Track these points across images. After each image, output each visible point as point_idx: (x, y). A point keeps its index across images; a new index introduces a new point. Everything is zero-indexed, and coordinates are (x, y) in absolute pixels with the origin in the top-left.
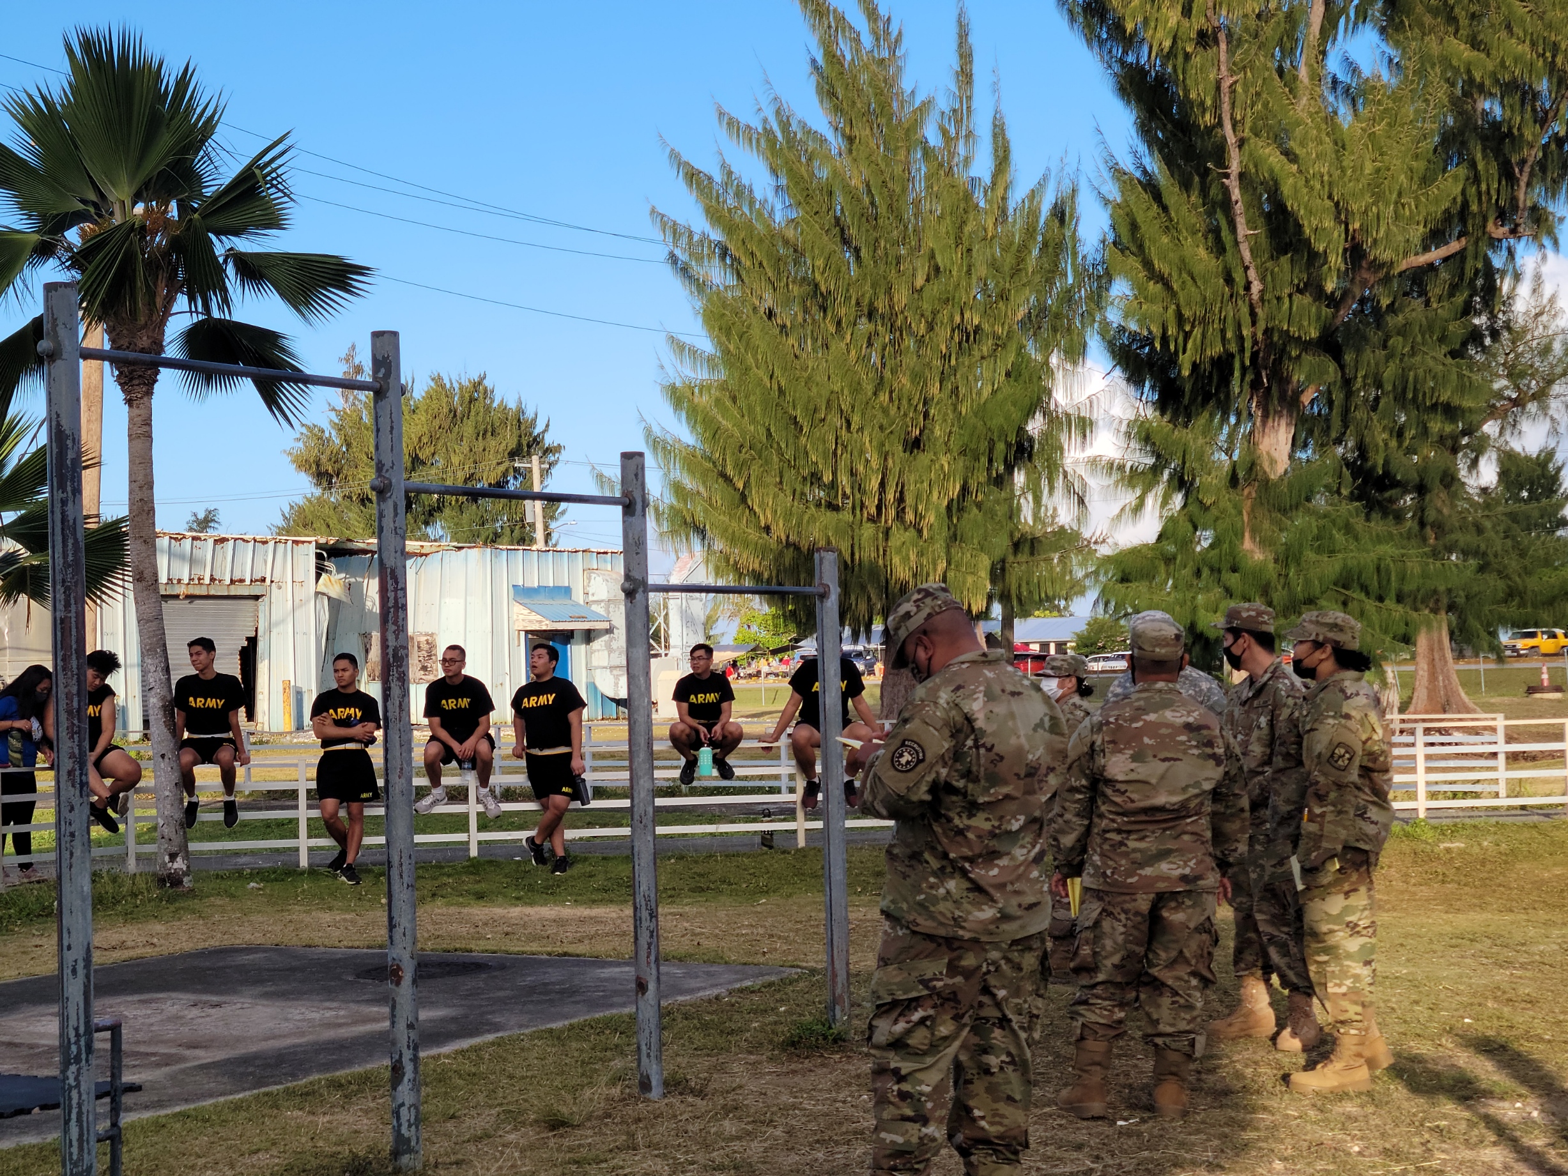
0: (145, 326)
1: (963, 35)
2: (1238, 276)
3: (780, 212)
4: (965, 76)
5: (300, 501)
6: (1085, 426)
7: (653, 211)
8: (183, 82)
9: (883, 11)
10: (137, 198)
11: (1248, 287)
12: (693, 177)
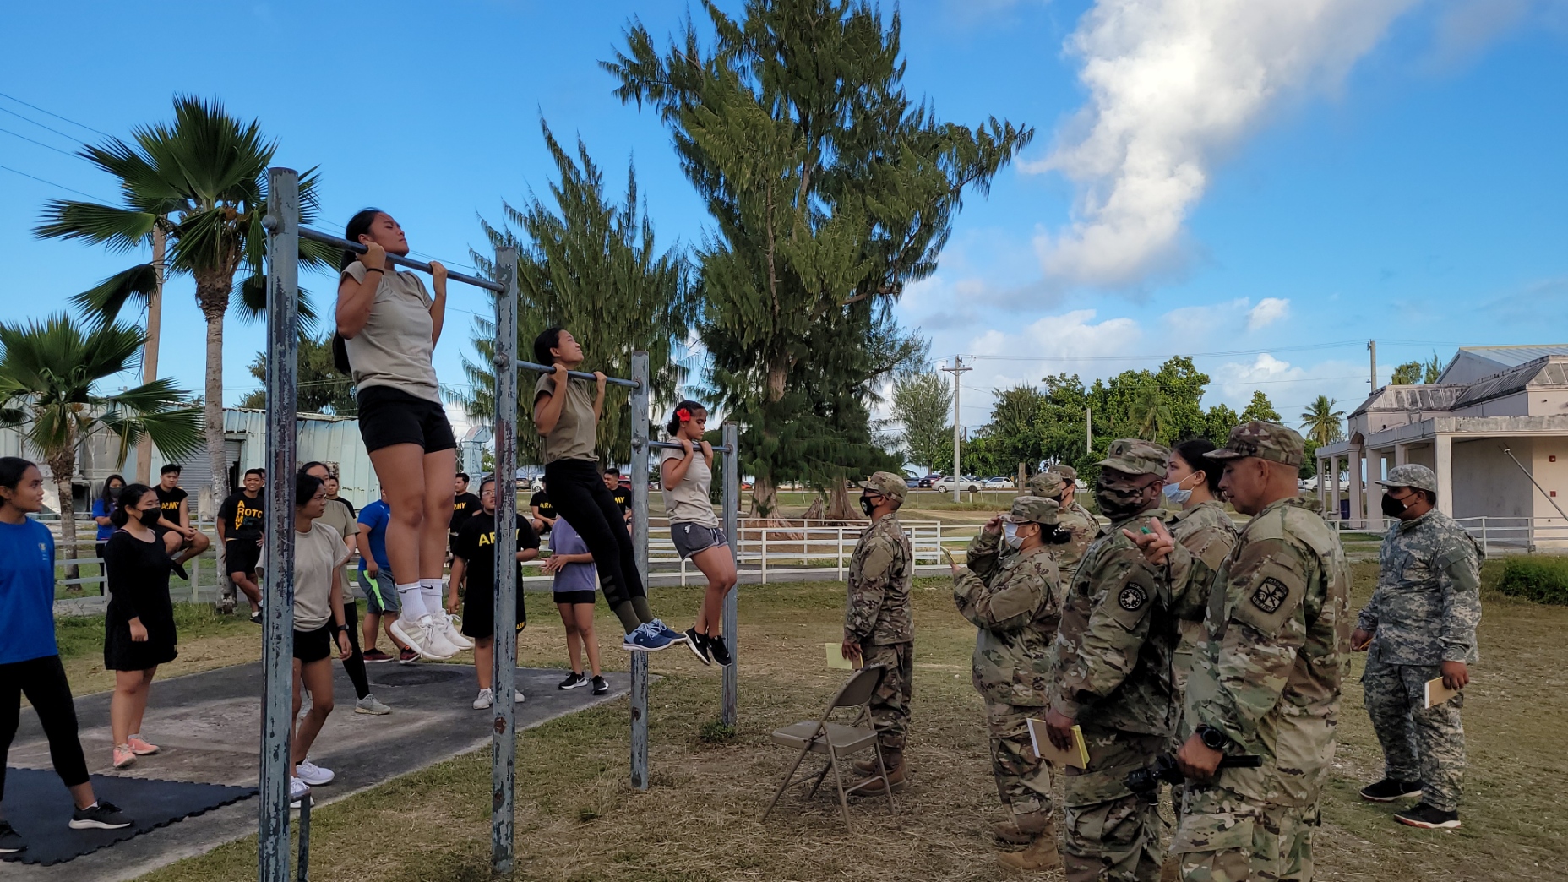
0: (221, 275)
1: (632, 177)
2: (769, 303)
3: (537, 256)
4: (632, 197)
5: (252, 393)
6: (685, 372)
7: (471, 250)
8: (253, 129)
9: (593, 162)
10: (219, 197)
11: (773, 307)
12: (492, 234)
